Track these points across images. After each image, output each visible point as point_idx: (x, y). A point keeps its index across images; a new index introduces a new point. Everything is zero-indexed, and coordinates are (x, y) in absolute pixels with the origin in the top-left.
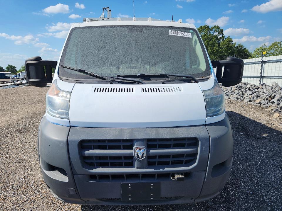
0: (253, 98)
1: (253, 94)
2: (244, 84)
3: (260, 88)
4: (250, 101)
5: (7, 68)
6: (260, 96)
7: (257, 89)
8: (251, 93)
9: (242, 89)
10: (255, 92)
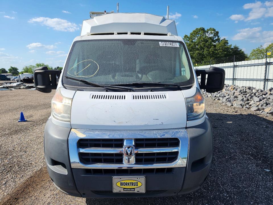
0: (262, 106)
1: (261, 100)
2: (248, 88)
3: (268, 94)
4: (259, 110)
5: (9, 70)
6: (270, 104)
7: (265, 95)
8: (258, 99)
9: (246, 94)
10: (264, 99)
